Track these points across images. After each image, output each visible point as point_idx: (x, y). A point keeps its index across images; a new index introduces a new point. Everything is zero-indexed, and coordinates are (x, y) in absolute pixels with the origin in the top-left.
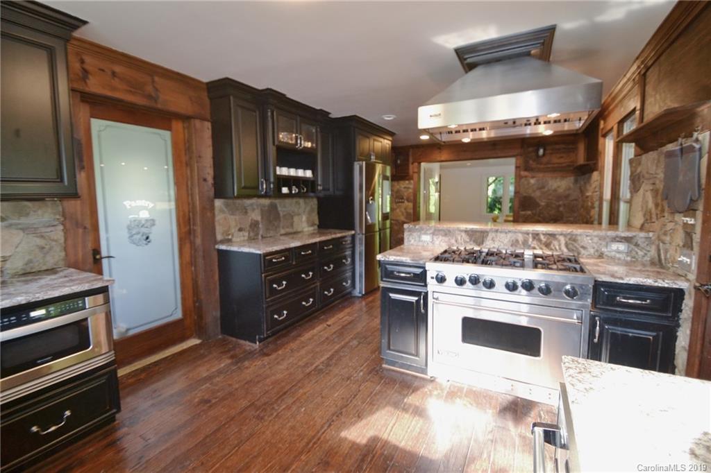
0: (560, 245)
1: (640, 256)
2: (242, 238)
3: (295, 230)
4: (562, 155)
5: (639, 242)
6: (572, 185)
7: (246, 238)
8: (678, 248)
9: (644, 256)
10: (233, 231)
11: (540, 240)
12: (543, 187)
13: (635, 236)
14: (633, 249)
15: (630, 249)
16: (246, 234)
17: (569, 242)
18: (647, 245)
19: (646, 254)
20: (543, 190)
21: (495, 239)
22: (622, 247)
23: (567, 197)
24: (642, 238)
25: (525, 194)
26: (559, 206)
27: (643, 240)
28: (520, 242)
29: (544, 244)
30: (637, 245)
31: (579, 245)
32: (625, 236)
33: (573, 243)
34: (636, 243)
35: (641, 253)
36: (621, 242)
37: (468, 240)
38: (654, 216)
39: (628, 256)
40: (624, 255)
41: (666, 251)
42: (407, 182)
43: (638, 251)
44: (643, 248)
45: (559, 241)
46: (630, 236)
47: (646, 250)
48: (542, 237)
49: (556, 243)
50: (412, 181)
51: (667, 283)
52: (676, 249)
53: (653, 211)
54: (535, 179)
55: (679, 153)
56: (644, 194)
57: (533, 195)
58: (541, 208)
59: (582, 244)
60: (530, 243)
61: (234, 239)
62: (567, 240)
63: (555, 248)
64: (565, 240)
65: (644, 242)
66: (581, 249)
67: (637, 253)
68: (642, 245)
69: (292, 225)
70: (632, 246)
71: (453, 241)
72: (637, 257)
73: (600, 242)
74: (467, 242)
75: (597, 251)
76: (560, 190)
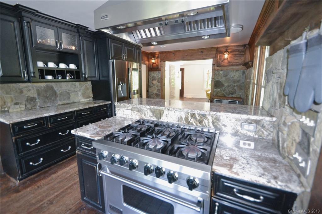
0: (209, 123)
1: (265, 135)
2: (19, 109)
3: (72, 101)
4: (237, 58)
5: (265, 125)
6: (241, 75)
7: (23, 109)
8: (294, 142)
9: (268, 136)
10: (9, 105)
11: (195, 118)
12: (227, 76)
13: (262, 120)
14: (260, 129)
15: (258, 129)
16: (24, 106)
17: (215, 121)
18: (271, 127)
19: (269, 134)
20: (226, 77)
21: (168, 116)
22: (252, 127)
23: (238, 81)
24: (267, 121)
25: (217, 80)
26: (235, 86)
27: (268, 123)
28: (184, 119)
29: (198, 121)
30: (263, 126)
31: (221, 123)
32: (255, 119)
33: (218, 122)
34: (263, 125)
35: (266, 133)
36: (251, 123)
37: (152, 116)
38: (278, 104)
39: (256, 134)
40: (254, 134)
41: (284, 141)
42: (158, 72)
43: (264, 131)
44: (268, 129)
45: (208, 120)
46: (259, 119)
47: (270, 131)
48: (197, 116)
49: (206, 121)
50: (160, 72)
51: (280, 185)
52: (292, 143)
53: (277, 100)
54: (222, 71)
55: (304, 48)
56: (272, 85)
57: (221, 80)
58: (225, 87)
59: (223, 123)
60: (189, 120)
61: (10, 110)
62: (214, 119)
63: (206, 125)
64: (212, 119)
65: (269, 125)
66: (223, 127)
67: (263, 133)
68: (267, 127)
69: (69, 98)
70: (259, 127)
71: (143, 116)
72: (263, 135)
73: (236, 122)
74: (152, 117)
75: (234, 129)
76: (235, 78)
